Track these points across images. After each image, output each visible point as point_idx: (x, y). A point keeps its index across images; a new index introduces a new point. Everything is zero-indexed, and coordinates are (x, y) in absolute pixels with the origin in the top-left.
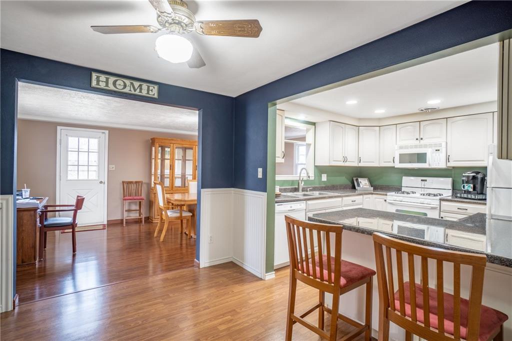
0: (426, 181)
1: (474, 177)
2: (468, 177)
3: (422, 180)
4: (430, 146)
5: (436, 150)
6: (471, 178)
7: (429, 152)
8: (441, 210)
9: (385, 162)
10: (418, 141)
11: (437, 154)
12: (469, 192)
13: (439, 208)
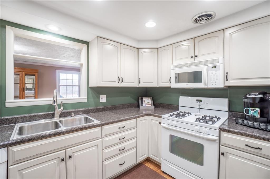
1: (262, 100)
2: (254, 99)
3: (197, 100)
4: (206, 63)
5: (212, 67)
6: (257, 101)
7: (205, 70)
8: (222, 143)
9: (163, 82)
10: (192, 59)
11: (214, 72)
12: (254, 119)
13: (218, 141)
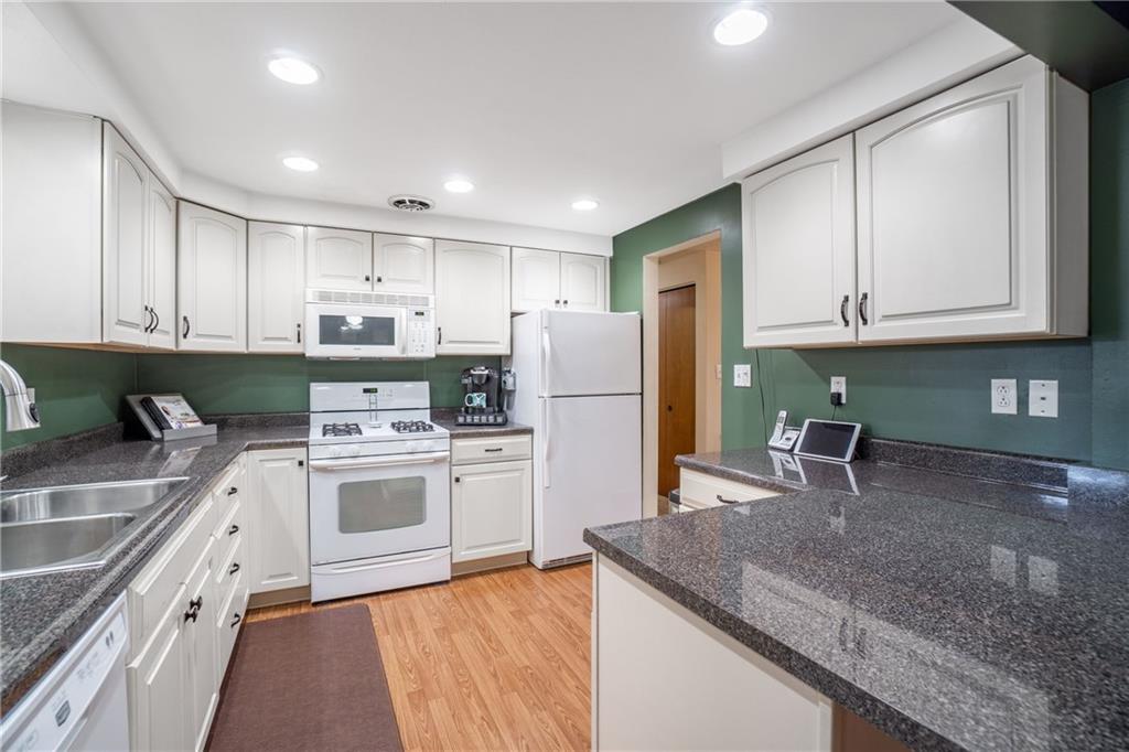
0: (375, 391)
1: (489, 378)
2: (480, 377)
3: (366, 391)
4: (404, 301)
5: (417, 314)
6: (483, 381)
7: (401, 316)
8: (453, 461)
9: (266, 339)
10: (368, 286)
11: (420, 324)
12: (480, 410)
13: (448, 459)
